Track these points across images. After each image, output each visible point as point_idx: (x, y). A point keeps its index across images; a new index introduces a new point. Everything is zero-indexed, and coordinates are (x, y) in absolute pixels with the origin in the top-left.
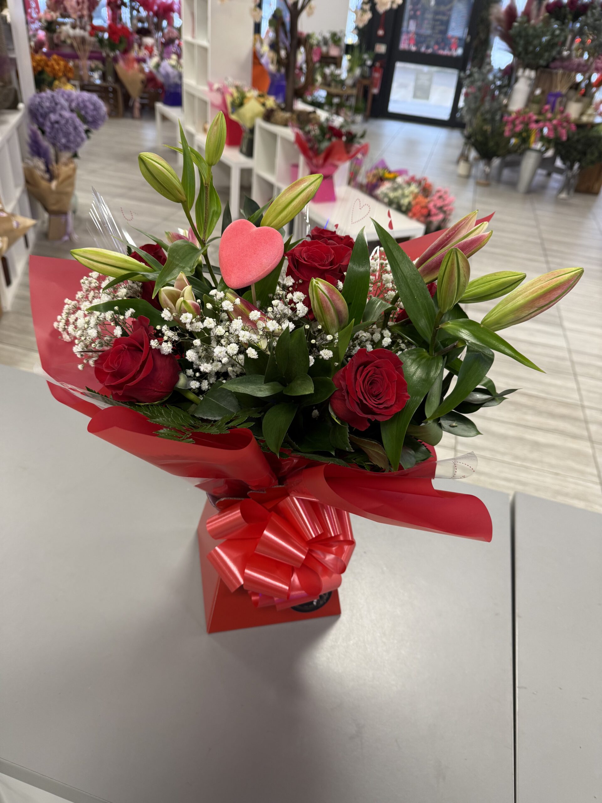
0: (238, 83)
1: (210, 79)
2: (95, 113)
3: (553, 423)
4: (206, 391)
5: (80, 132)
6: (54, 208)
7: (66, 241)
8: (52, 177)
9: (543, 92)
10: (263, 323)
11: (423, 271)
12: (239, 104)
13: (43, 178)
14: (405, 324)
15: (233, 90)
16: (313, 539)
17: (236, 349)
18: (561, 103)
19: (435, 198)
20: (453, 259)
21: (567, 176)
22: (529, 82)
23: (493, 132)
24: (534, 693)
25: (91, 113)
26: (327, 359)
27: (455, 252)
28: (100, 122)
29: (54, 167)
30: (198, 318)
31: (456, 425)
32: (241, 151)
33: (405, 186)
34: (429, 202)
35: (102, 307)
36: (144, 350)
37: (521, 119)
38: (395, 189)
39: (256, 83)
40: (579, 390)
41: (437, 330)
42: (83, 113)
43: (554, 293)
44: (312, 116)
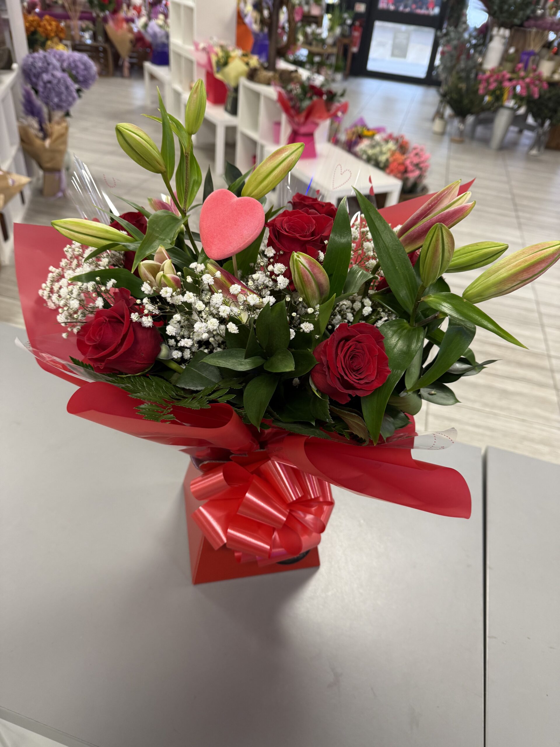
0: (223, 42)
1: (196, 39)
2: (85, 73)
3: (521, 372)
4: (188, 359)
5: (71, 91)
6: (48, 165)
7: (60, 198)
8: (46, 135)
9: (517, 51)
10: (243, 296)
11: (405, 240)
12: (224, 63)
13: (37, 136)
14: (385, 292)
15: (218, 50)
16: (294, 501)
17: (216, 324)
18: (534, 61)
19: (412, 155)
20: (438, 235)
21: (538, 133)
22: (503, 41)
23: (467, 90)
24: (503, 643)
25: (82, 73)
26: (308, 332)
27: (440, 228)
28: (90, 82)
29: (47, 125)
30: (178, 291)
31: (435, 393)
32: (226, 110)
33: (383, 143)
34: (405, 159)
35: (84, 278)
36: (125, 323)
37: (495, 77)
38: (373, 147)
39: (240, 43)
40: (546, 340)
41: (419, 302)
42: (74, 72)
43: (539, 266)
44: (294, 75)
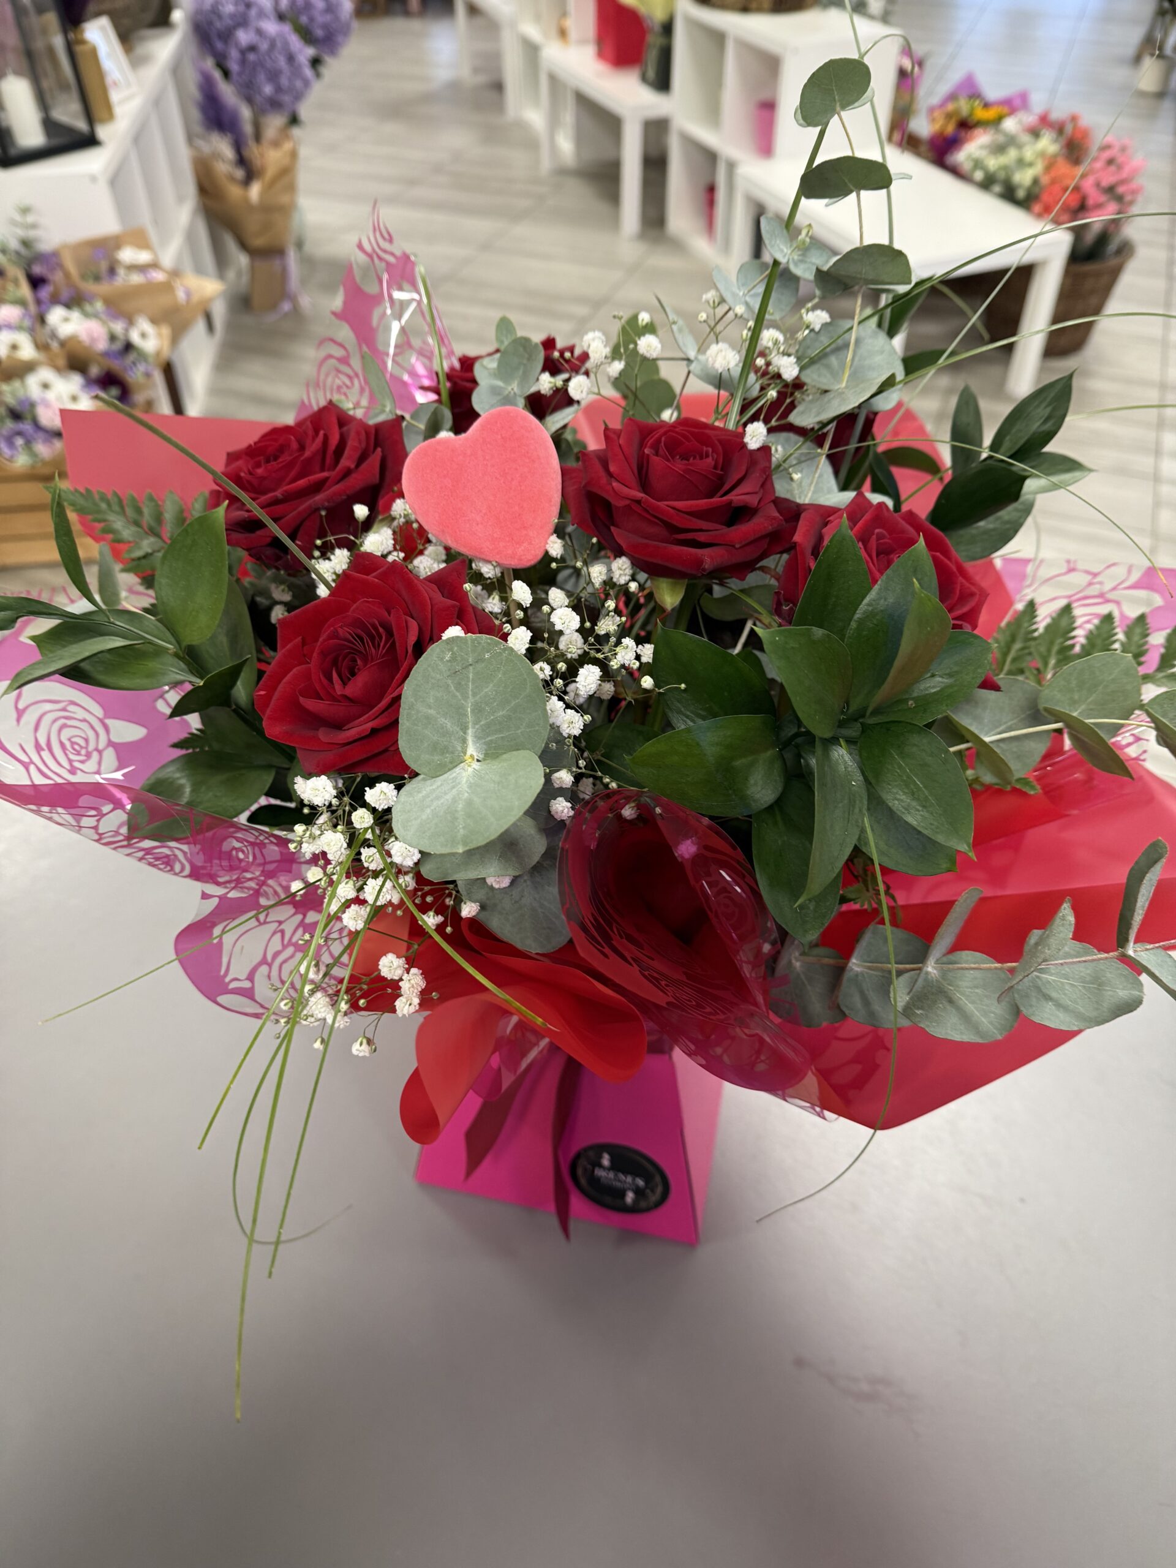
2: (328, 18)
5: (300, 66)
6: (258, 242)
7: (286, 315)
8: (250, 171)
13: (232, 179)
19: (1099, 165)
25: (321, 19)
28: (340, 38)
29: (253, 151)
32: (644, 79)
33: (1025, 138)
34: (1082, 176)
38: (999, 149)
42: (304, 19)
